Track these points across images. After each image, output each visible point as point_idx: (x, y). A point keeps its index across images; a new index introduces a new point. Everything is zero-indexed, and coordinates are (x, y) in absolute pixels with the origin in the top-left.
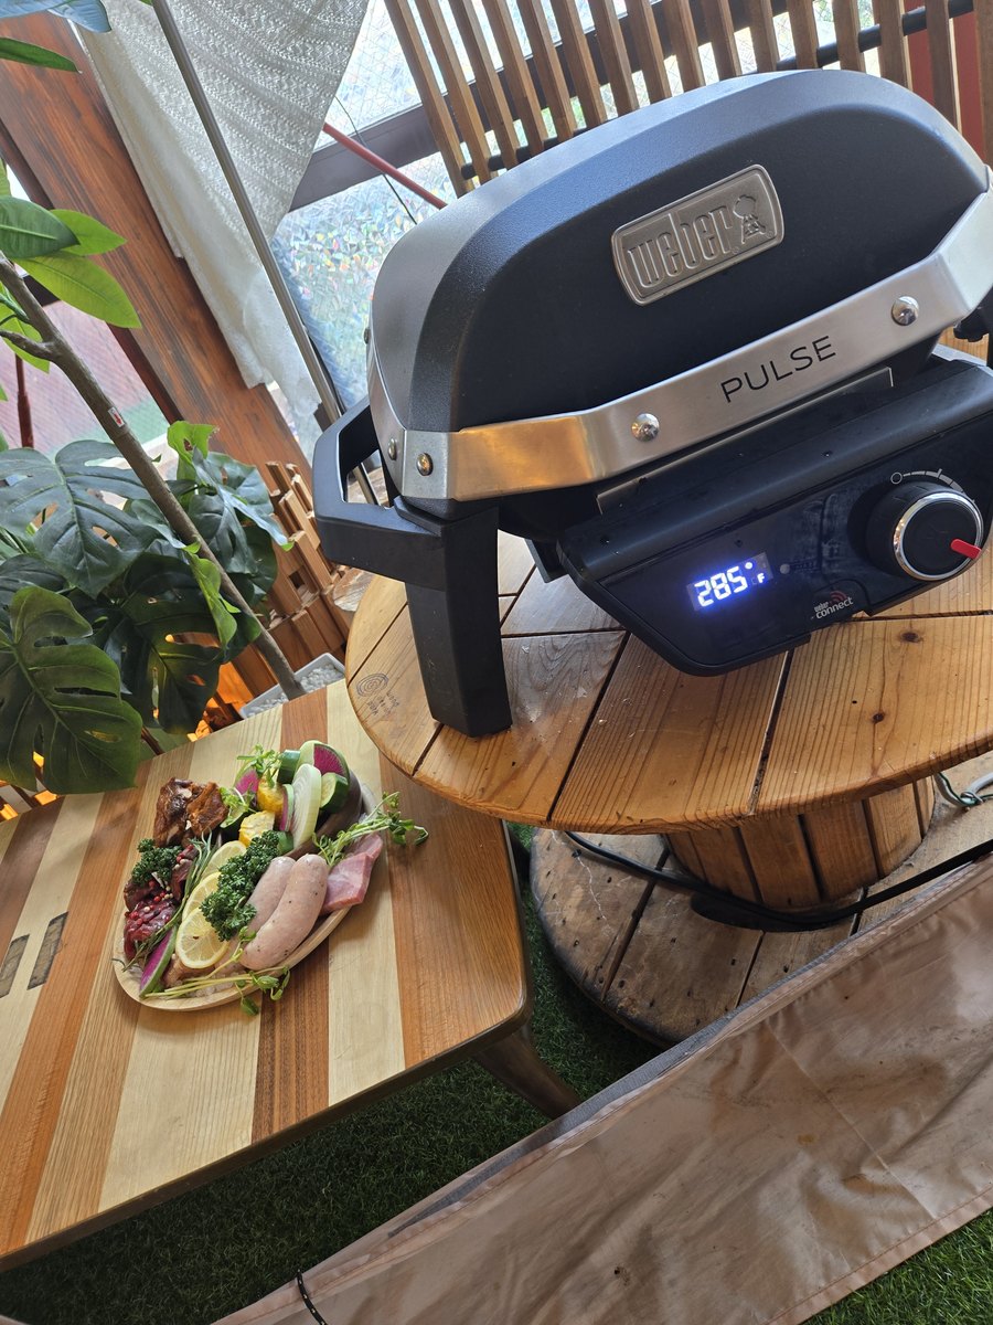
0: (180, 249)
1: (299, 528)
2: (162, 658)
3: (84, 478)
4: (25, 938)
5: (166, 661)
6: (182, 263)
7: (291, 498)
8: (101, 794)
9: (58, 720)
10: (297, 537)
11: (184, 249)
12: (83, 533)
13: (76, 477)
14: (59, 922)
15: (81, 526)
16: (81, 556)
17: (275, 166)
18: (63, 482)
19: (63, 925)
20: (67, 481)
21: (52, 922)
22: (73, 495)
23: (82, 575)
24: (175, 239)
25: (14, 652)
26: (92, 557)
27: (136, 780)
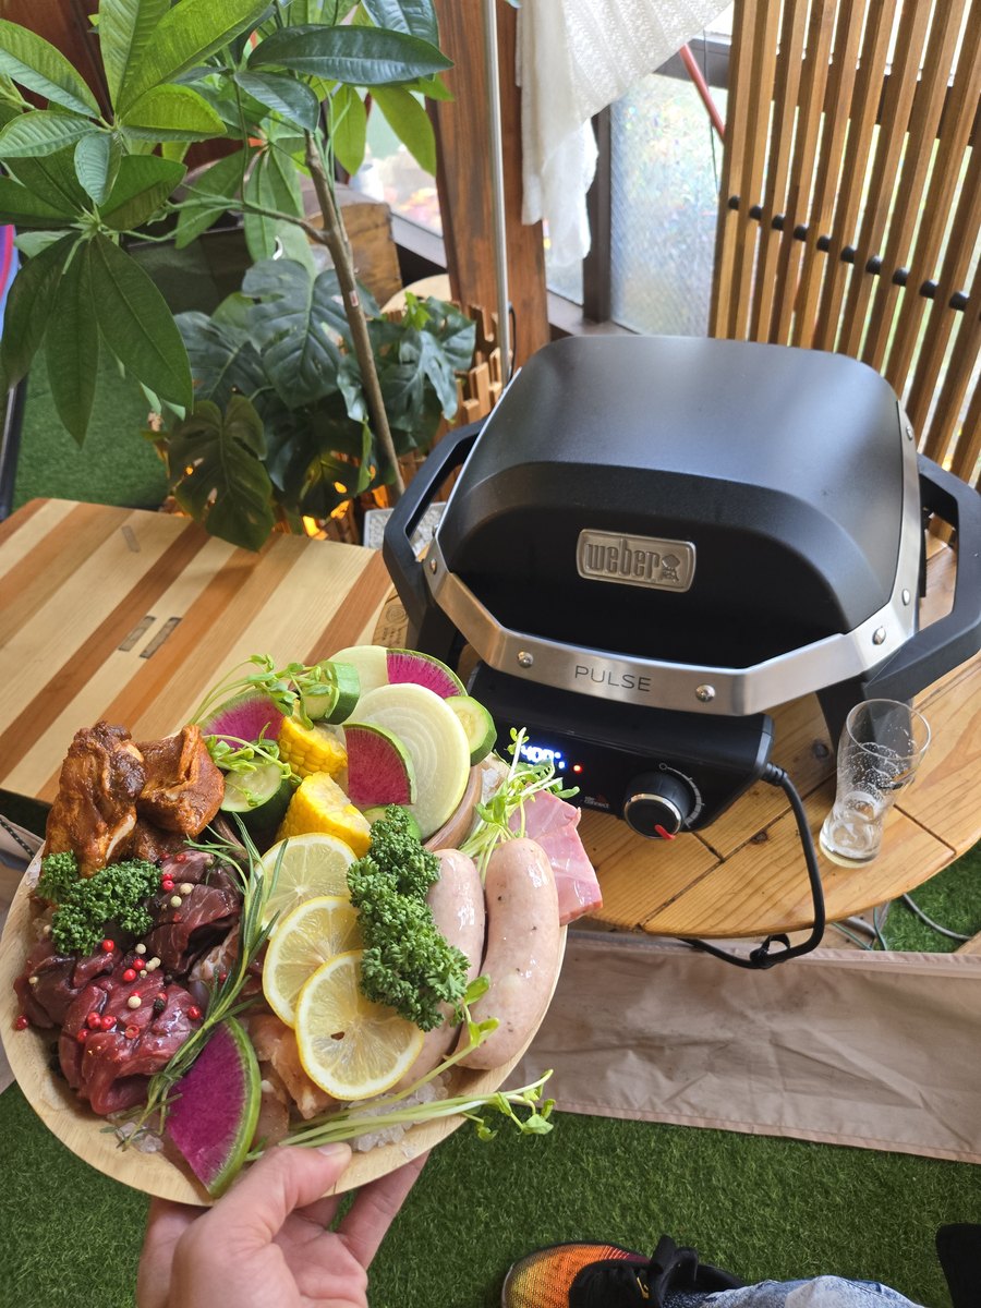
0: (521, 80)
1: (477, 397)
2: (322, 465)
3: (326, 311)
4: (153, 619)
5: (325, 468)
6: (518, 91)
7: (482, 372)
8: (235, 548)
9: (228, 490)
10: (470, 404)
11: (524, 81)
12: (303, 359)
13: (320, 308)
14: (173, 622)
15: (305, 352)
16: (294, 376)
17: (624, 58)
18: (308, 309)
19: (175, 626)
20: (313, 309)
21: (172, 619)
22: (311, 323)
23: (289, 391)
24: (521, 68)
25: (220, 431)
26: (301, 380)
27: (261, 551)
